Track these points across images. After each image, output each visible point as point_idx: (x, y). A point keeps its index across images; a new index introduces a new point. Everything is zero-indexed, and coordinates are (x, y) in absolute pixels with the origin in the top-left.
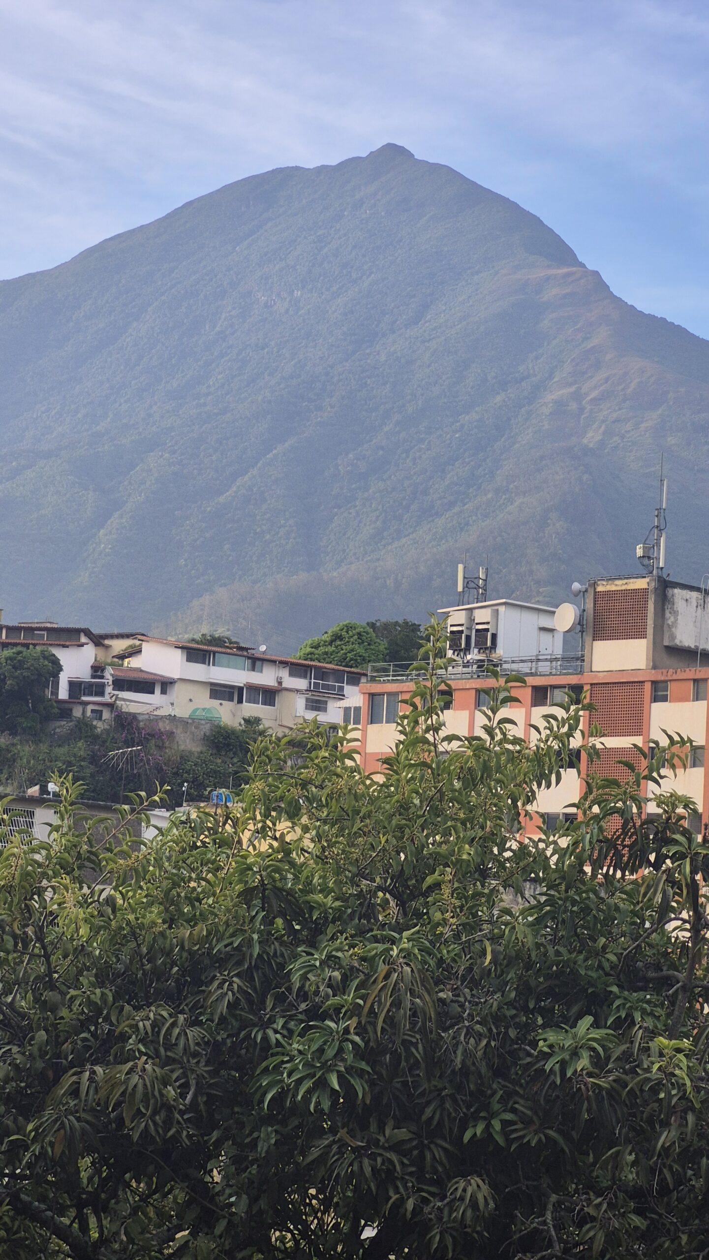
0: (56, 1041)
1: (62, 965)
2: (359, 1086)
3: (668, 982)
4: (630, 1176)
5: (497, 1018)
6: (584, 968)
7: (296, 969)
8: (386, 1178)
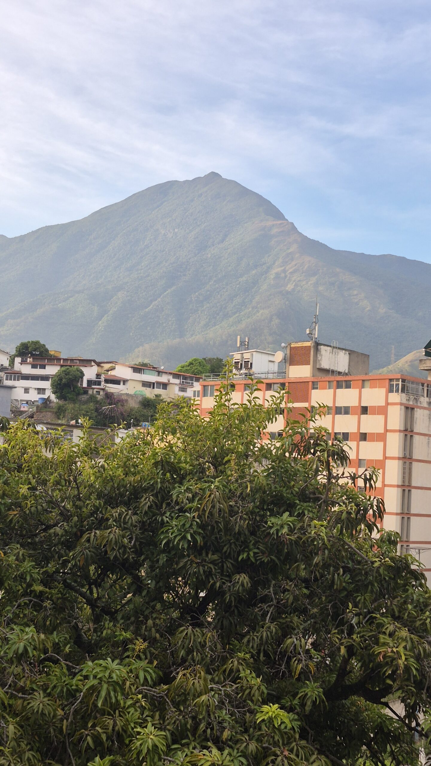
0: (81, 520)
1: (84, 491)
2: (198, 538)
3: (318, 499)
4: (303, 574)
5: (252, 513)
6: (286, 494)
7: (174, 493)
8: (209, 574)
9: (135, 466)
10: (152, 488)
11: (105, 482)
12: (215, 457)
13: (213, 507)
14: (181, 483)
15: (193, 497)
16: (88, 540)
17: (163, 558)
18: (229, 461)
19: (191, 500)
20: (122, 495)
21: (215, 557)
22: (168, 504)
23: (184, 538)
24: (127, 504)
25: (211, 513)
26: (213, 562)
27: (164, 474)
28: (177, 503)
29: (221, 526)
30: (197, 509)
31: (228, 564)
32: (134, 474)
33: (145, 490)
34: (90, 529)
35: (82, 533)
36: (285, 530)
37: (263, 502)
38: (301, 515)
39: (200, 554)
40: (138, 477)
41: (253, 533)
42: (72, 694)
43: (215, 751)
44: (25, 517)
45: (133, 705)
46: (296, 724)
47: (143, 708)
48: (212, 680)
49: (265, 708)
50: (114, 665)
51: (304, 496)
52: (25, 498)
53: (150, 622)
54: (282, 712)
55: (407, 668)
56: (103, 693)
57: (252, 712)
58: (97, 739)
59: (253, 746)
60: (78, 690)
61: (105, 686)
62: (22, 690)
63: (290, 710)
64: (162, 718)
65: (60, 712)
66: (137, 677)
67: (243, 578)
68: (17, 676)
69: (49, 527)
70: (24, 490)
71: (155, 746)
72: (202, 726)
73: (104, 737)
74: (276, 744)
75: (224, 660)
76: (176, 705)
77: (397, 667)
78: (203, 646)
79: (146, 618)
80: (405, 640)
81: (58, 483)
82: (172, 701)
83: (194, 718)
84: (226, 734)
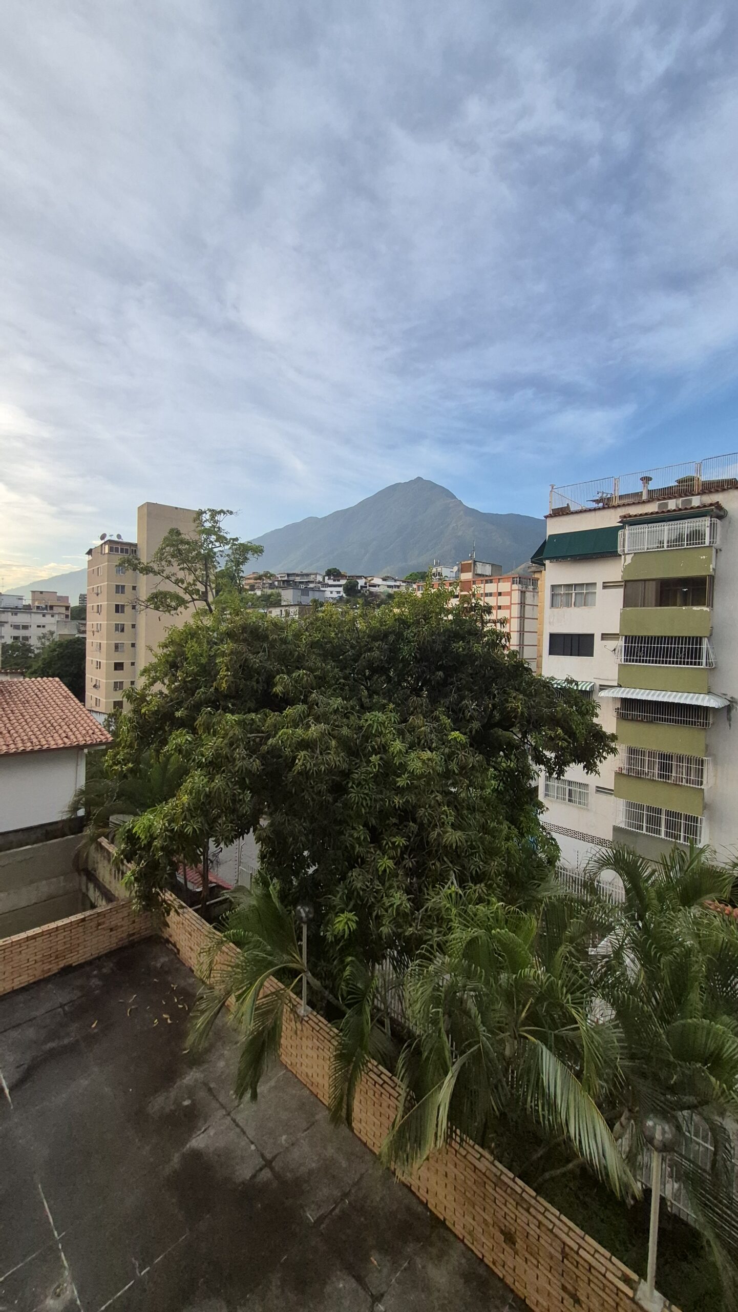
7: (405, 633)
8: (423, 672)
9: (385, 622)
10: (394, 631)
11: (371, 630)
12: (425, 615)
13: (425, 639)
14: (408, 629)
15: (415, 635)
16: (364, 658)
17: (401, 665)
18: (431, 617)
19: (413, 637)
20: (379, 636)
21: (426, 664)
22: (402, 639)
23: (411, 655)
24: (382, 640)
25: (423, 643)
26: (425, 666)
27: (399, 625)
28: (407, 639)
29: (429, 648)
30: (417, 641)
31: (433, 667)
32: (385, 625)
33: (391, 633)
34: (365, 652)
35: (361, 654)
36: (461, 649)
37: (449, 636)
38: (468, 642)
39: (419, 662)
40: (387, 627)
41: (444, 652)
42: (361, 728)
43: (429, 752)
44: (333, 647)
45: (390, 732)
46: (468, 740)
47: (394, 734)
48: (427, 721)
49: (453, 733)
50: (380, 714)
51: (470, 633)
52: (333, 638)
53: (396, 695)
54: (460, 735)
55: (522, 713)
56: (375, 727)
57: (446, 735)
58: (373, 747)
59: (447, 750)
60: (363, 726)
61: (376, 724)
62: (337, 726)
63: (465, 734)
64: (403, 738)
65: (355, 736)
66: (391, 720)
67: (441, 673)
68: (335, 720)
69: (345, 653)
70: (333, 635)
71: (400, 750)
72: (422, 742)
73: (376, 747)
74: (458, 749)
75: (433, 712)
76: (410, 732)
77: (518, 712)
78: (422, 705)
79: (394, 694)
80: (522, 699)
81: (348, 631)
82: (408, 731)
83: (418, 738)
84: (434, 745)
